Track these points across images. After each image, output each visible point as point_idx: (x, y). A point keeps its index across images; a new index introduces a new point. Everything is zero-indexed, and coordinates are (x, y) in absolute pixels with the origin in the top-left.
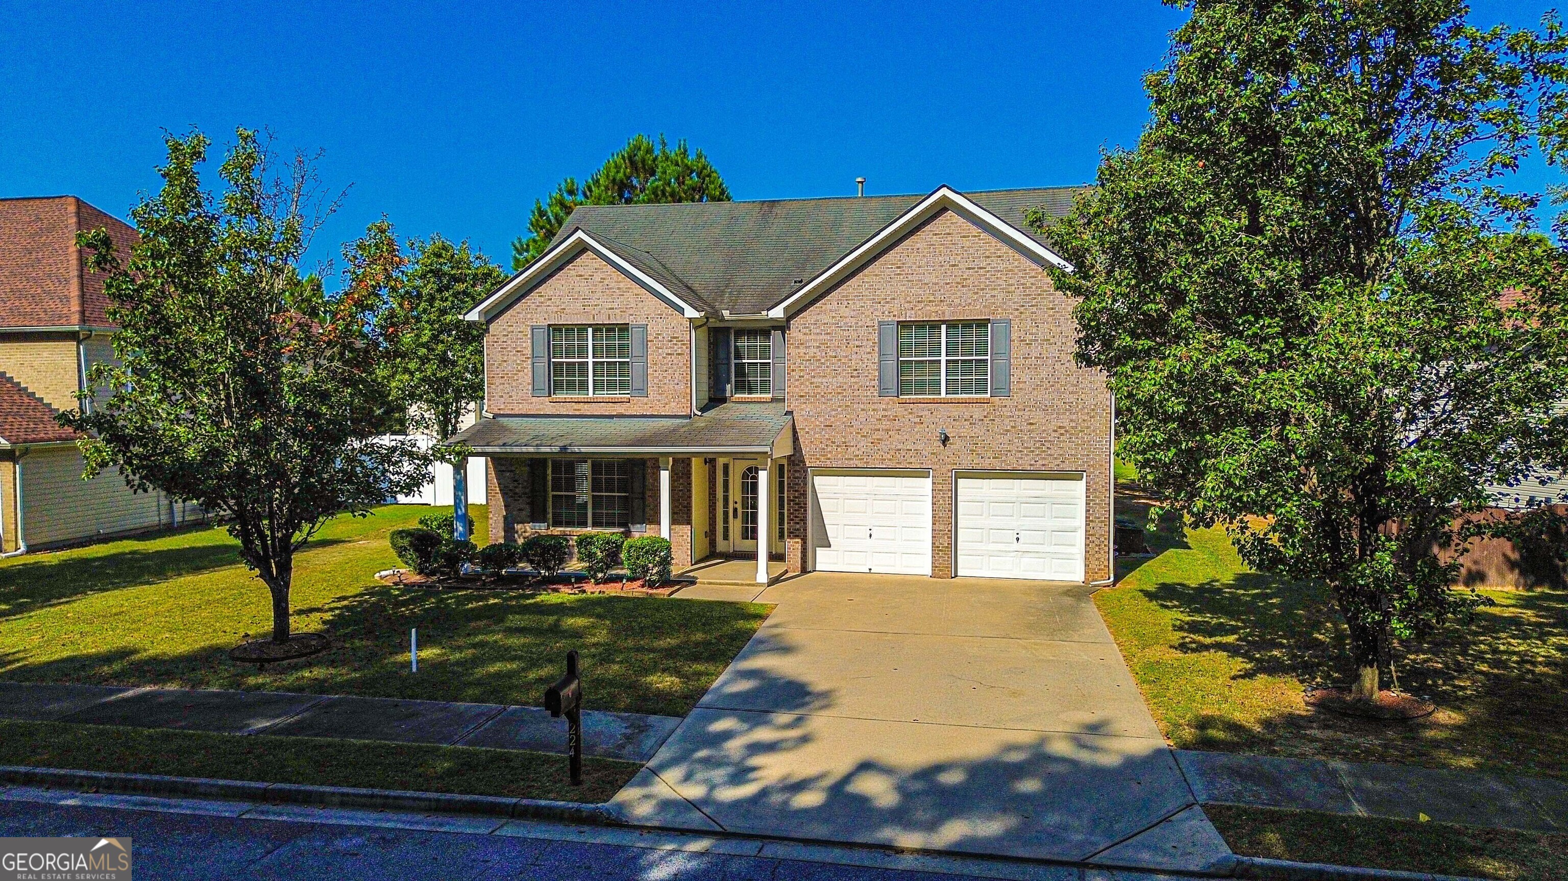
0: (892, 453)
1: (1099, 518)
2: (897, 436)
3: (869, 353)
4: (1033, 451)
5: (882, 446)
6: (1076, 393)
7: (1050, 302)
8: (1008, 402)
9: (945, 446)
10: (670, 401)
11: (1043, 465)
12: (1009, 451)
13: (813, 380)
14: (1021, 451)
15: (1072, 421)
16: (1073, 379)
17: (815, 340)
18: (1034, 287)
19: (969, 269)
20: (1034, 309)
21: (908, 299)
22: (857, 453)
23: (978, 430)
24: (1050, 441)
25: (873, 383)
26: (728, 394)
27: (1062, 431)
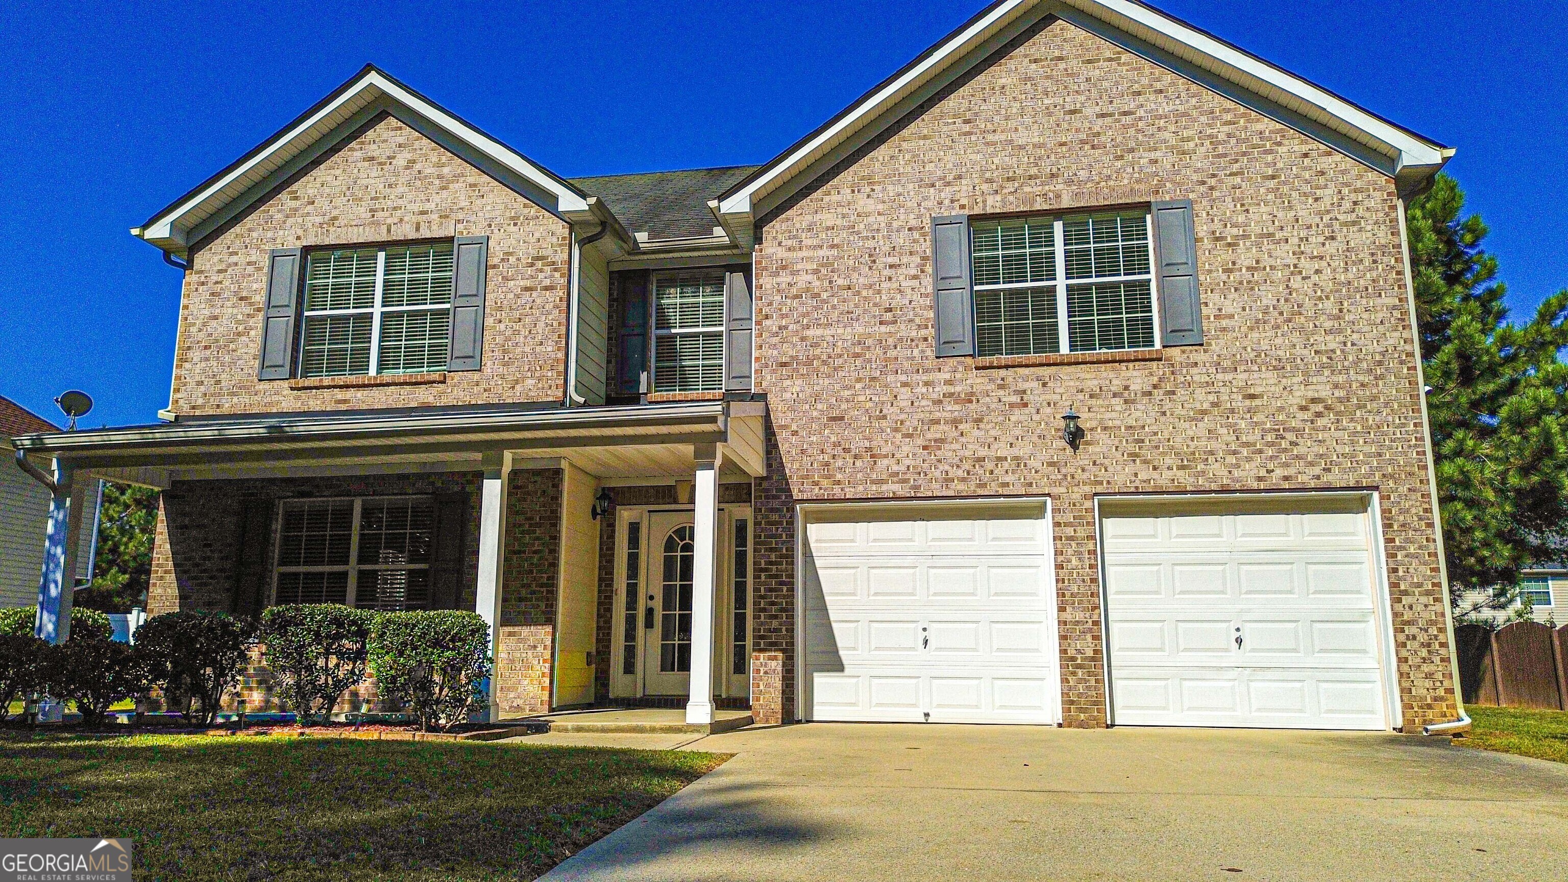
0: (967, 466)
1: (1419, 585)
2: (976, 432)
3: (915, 277)
4: (1261, 452)
5: (946, 452)
6: (1340, 331)
7: (1268, 165)
8: (1199, 356)
9: (1075, 447)
10: (524, 378)
11: (1286, 478)
12: (1212, 453)
13: (809, 333)
14: (1235, 453)
15: (1336, 386)
16: (1329, 306)
17: (810, 259)
18: (1233, 141)
19: (1103, 116)
20: (1238, 180)
21: (988, 175)
22: (895, 468)
23: (1142, 413)
24: (1294, 430)
25: (923, 333)
26: (643, 389)
27: (1320, 408)
